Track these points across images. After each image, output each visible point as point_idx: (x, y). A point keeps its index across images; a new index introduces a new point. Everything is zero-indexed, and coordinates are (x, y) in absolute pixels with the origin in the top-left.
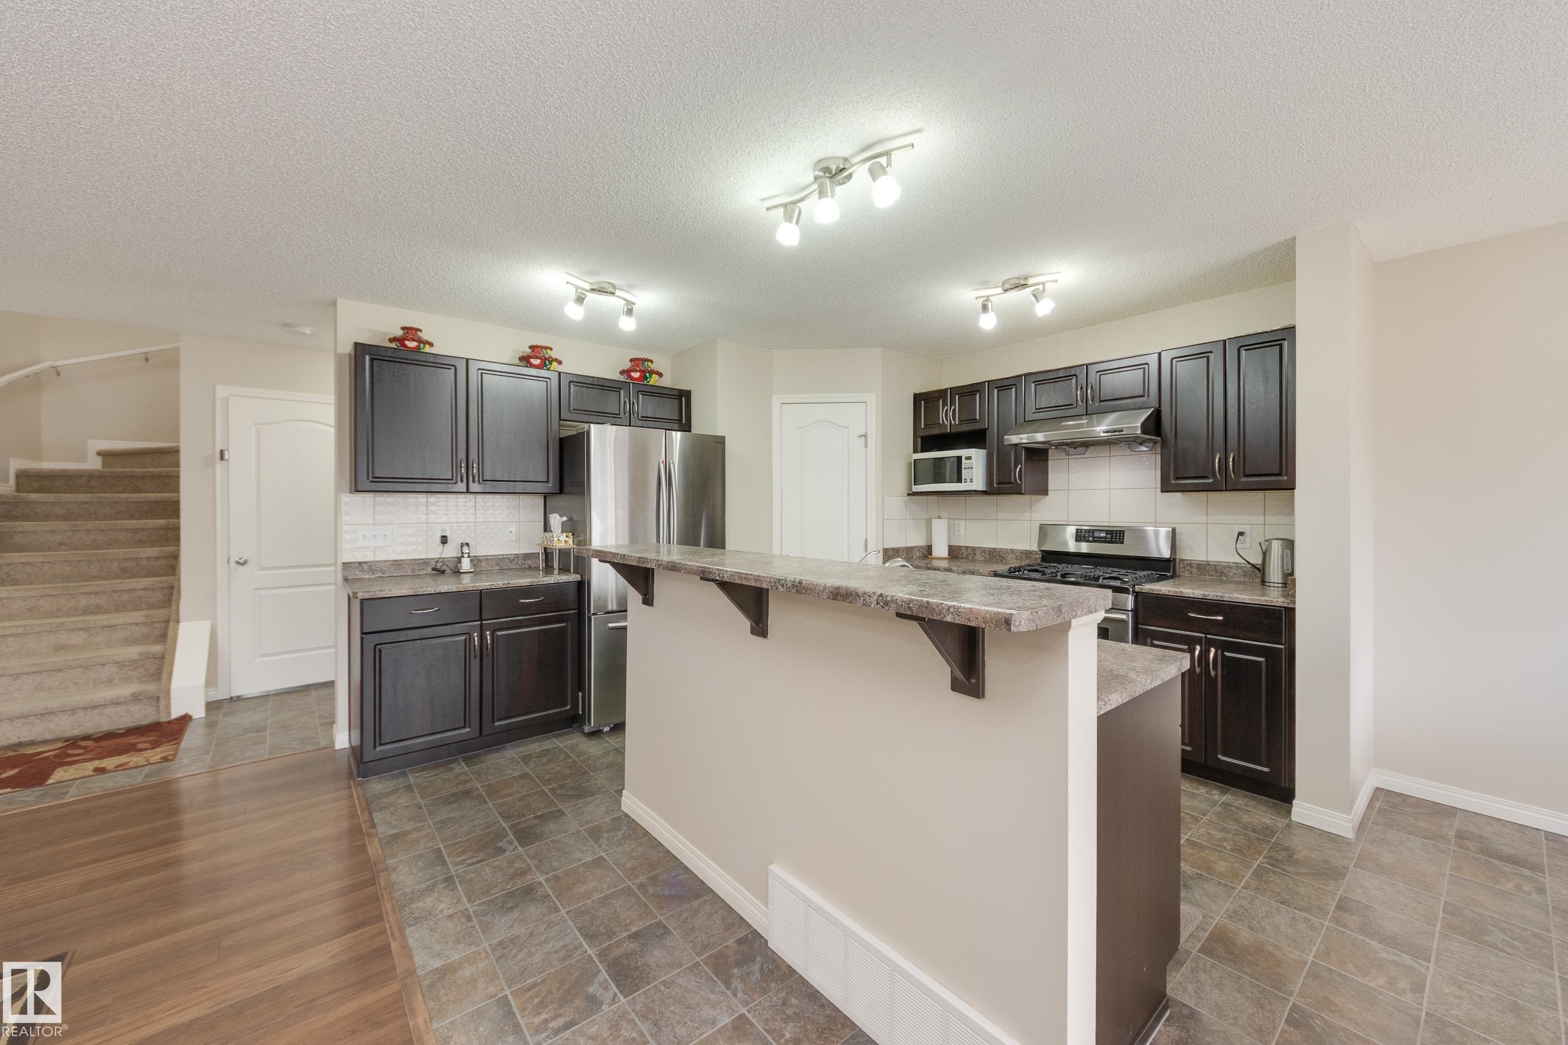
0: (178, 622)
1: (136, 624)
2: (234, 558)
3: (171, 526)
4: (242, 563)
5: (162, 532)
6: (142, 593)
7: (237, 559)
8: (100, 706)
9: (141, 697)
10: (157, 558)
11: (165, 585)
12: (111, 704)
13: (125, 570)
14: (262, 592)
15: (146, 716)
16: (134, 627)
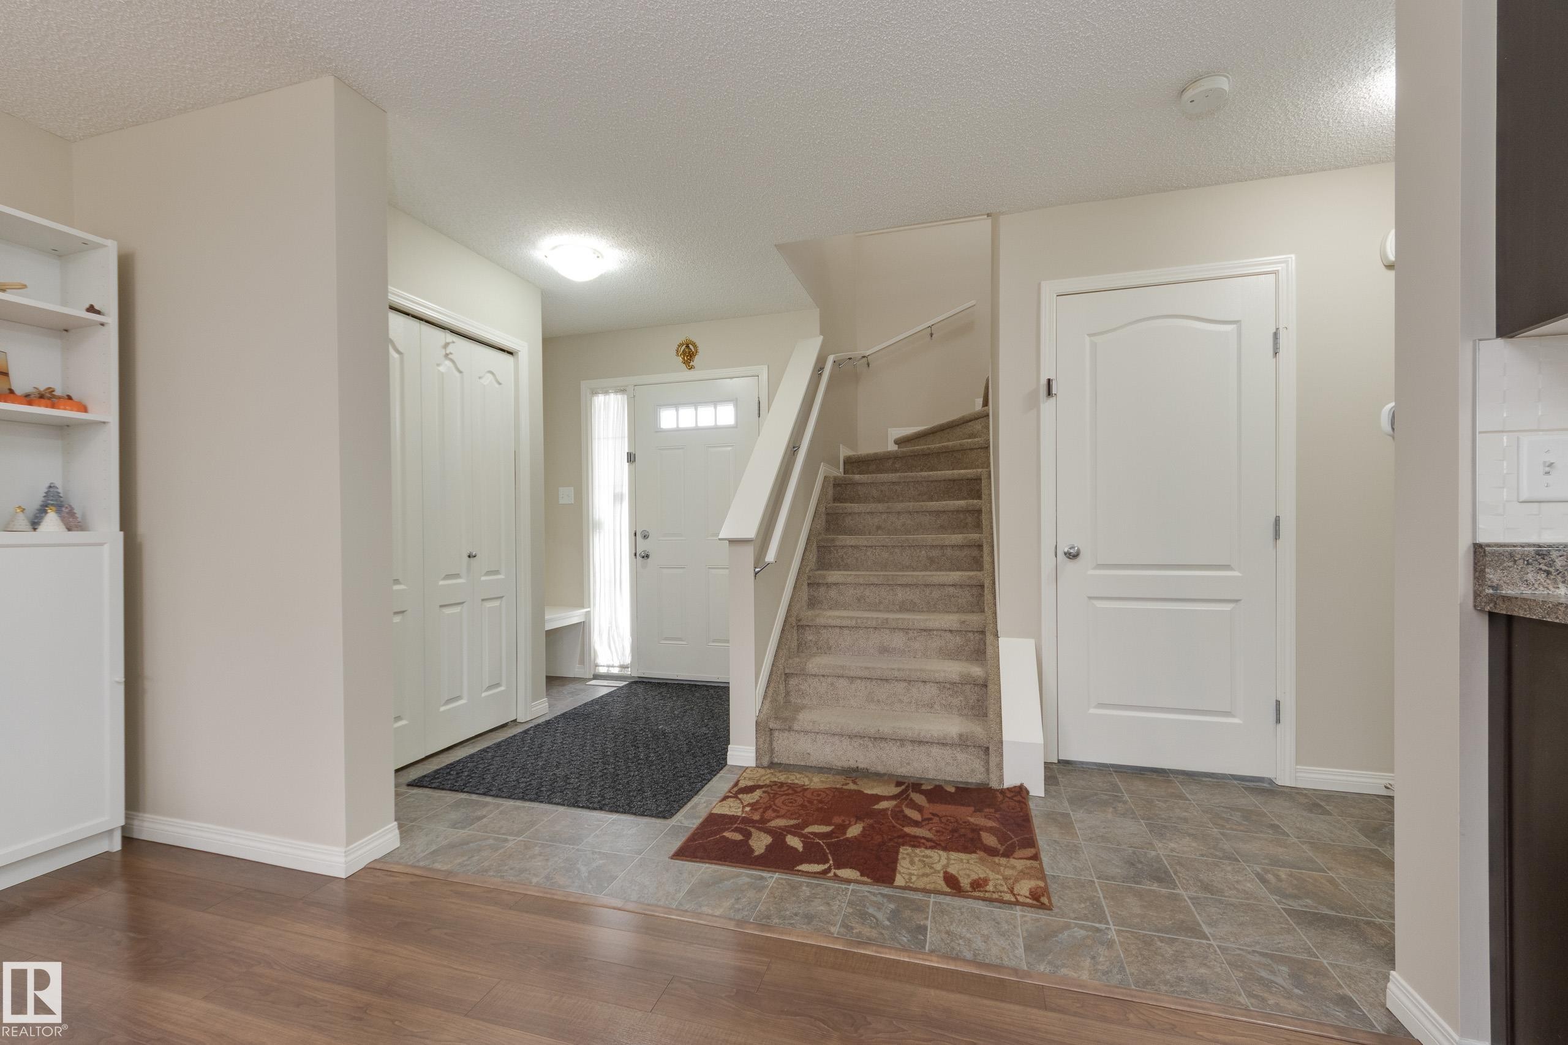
0: (996, 636)
1: (951, 631)
2: (1064, 548)
3: (970, 508)
4: (1073, 556)
5: (962, 516)
6: (951, 590)
7: (1066, 550)
8: (927, 742)
9: (969, 743)
10: (961, 547)
11: (974, 582)
12: (938, 743)
13: (931, 560)
14: (1100, 604)
15: (973, 771)
16: (949, 635)
